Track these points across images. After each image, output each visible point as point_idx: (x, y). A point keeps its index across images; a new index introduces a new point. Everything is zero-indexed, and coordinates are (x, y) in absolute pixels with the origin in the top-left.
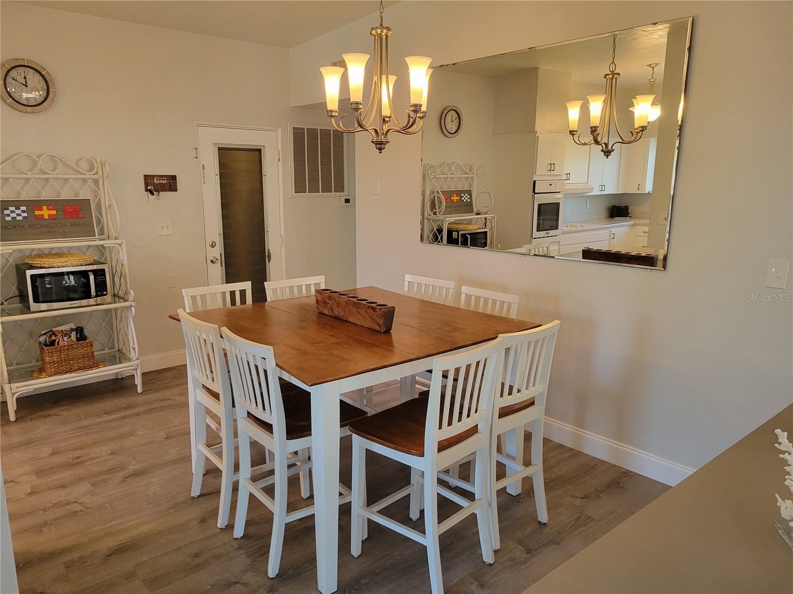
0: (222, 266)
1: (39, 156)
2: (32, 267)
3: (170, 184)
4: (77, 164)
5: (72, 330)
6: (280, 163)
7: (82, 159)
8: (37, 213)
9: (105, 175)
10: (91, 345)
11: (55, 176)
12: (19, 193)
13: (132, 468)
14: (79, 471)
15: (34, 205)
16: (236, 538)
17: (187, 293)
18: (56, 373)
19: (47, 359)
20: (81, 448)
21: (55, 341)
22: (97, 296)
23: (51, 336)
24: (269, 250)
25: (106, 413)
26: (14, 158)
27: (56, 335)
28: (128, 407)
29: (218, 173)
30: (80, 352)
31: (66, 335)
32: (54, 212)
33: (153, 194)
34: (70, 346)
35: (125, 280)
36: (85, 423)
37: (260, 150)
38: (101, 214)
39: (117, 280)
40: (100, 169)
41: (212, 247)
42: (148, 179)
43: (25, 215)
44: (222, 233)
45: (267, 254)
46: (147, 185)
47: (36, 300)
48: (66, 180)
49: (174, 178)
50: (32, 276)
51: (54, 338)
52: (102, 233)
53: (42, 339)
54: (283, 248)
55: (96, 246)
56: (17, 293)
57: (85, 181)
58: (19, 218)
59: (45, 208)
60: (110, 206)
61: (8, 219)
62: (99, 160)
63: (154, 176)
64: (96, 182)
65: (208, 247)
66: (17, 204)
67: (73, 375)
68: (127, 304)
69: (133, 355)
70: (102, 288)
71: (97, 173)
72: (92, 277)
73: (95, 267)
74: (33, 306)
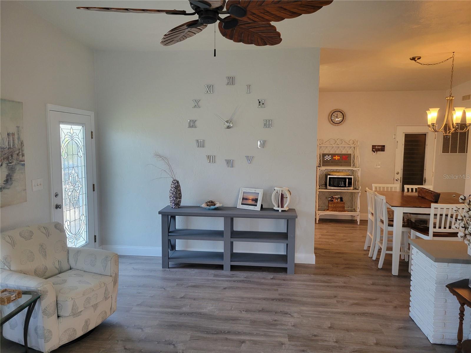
0: (401, 182)
1: (337, 139)
2: (330, 175)
3: (382, 148)
4: (349, 142)
5: (339, 198)
6: (436, 140)
7: (350, 140)
8: (334, 158)
9: (358, 145)
10: (344, 204)
11: (341, 146)
12: (330, 151)
13: (348, 240)
14: (333, 237)
15: (333, 155)
16: (373, 260)
17: (374, 185)
18: (332, 211)
19: (330, 205)
20: (335, 233)
21: (333, 200)
22: (348, 187)
23: (332, 199)
24: (425, 178)
25: (345, 227)
26: (330, 140)
27: (334, 199)
28: (353, 227)
29: (404, 144)
30: (340, 205)
31: (337, 199)
32: (339, 158)
33: (374, 152)
34: (337, 203)
35: (359, 182)
36: (338, 228)
37: (426, 134)
38: (354, 159)
39: (356, 183)
40: (356, 143)
41: (397, 174)
42: (374, 147)
43: (330, 158)
44: (402, 169)
45: (424, 180)
46: (373, 149)
47: (329, 186)
48: (345, 147)
49: (384, 146)
50: (329, 178)
51: (333, 199)
52: (354, 165)
53: (329, 199)
54: (433, 177)
55: (351, 170)
56: (324, 184)
57: (351, 147)
58: (329, 159)
59: (337, 156)
60: (358, 156)
61: (325, 159)
62: (356, 140)
63: (376, 146)
64: (354, 148)
65: (396, 174)
66: (329, 155)
67: (337, 212)
68: (358, 191)
69: (358, 210)
70: (350, 184)
71: (355, 145)
72: (347, 180)
73: (349, 177)
74: (328, 187)
